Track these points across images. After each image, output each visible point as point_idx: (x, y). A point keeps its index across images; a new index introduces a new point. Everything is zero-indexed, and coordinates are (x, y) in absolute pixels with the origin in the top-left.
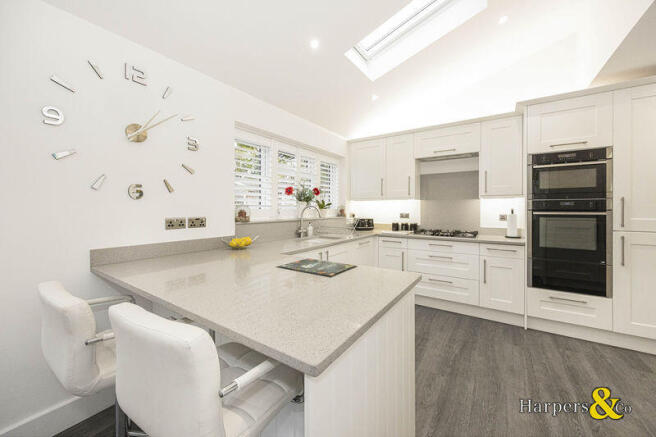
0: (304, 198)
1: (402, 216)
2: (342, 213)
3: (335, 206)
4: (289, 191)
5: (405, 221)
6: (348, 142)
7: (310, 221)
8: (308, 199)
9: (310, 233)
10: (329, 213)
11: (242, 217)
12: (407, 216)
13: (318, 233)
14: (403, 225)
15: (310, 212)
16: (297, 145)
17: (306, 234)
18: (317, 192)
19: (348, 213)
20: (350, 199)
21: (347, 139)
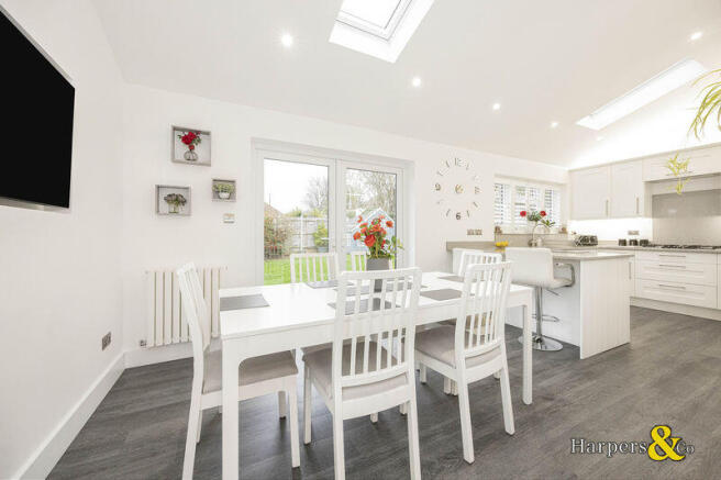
0: (534, 218)
1: (630, 233)
2: (564, 231)
3: (558, 225)
4: (523, 214)
5: (633, 237)
6: (570, 171)
7: (539, 235)
8: (536, 220)
9: (539, 244)
10: (553, 230)
11: (498, 230)
12: (636, 233)
13: (544, 244)
14: (631, 241)
15: (538, 228)
16: (528, 181)
17: (536, 245)
18: (543, 213)
19: (569, 230)
20: (572, 219)
21: (567, 169)
